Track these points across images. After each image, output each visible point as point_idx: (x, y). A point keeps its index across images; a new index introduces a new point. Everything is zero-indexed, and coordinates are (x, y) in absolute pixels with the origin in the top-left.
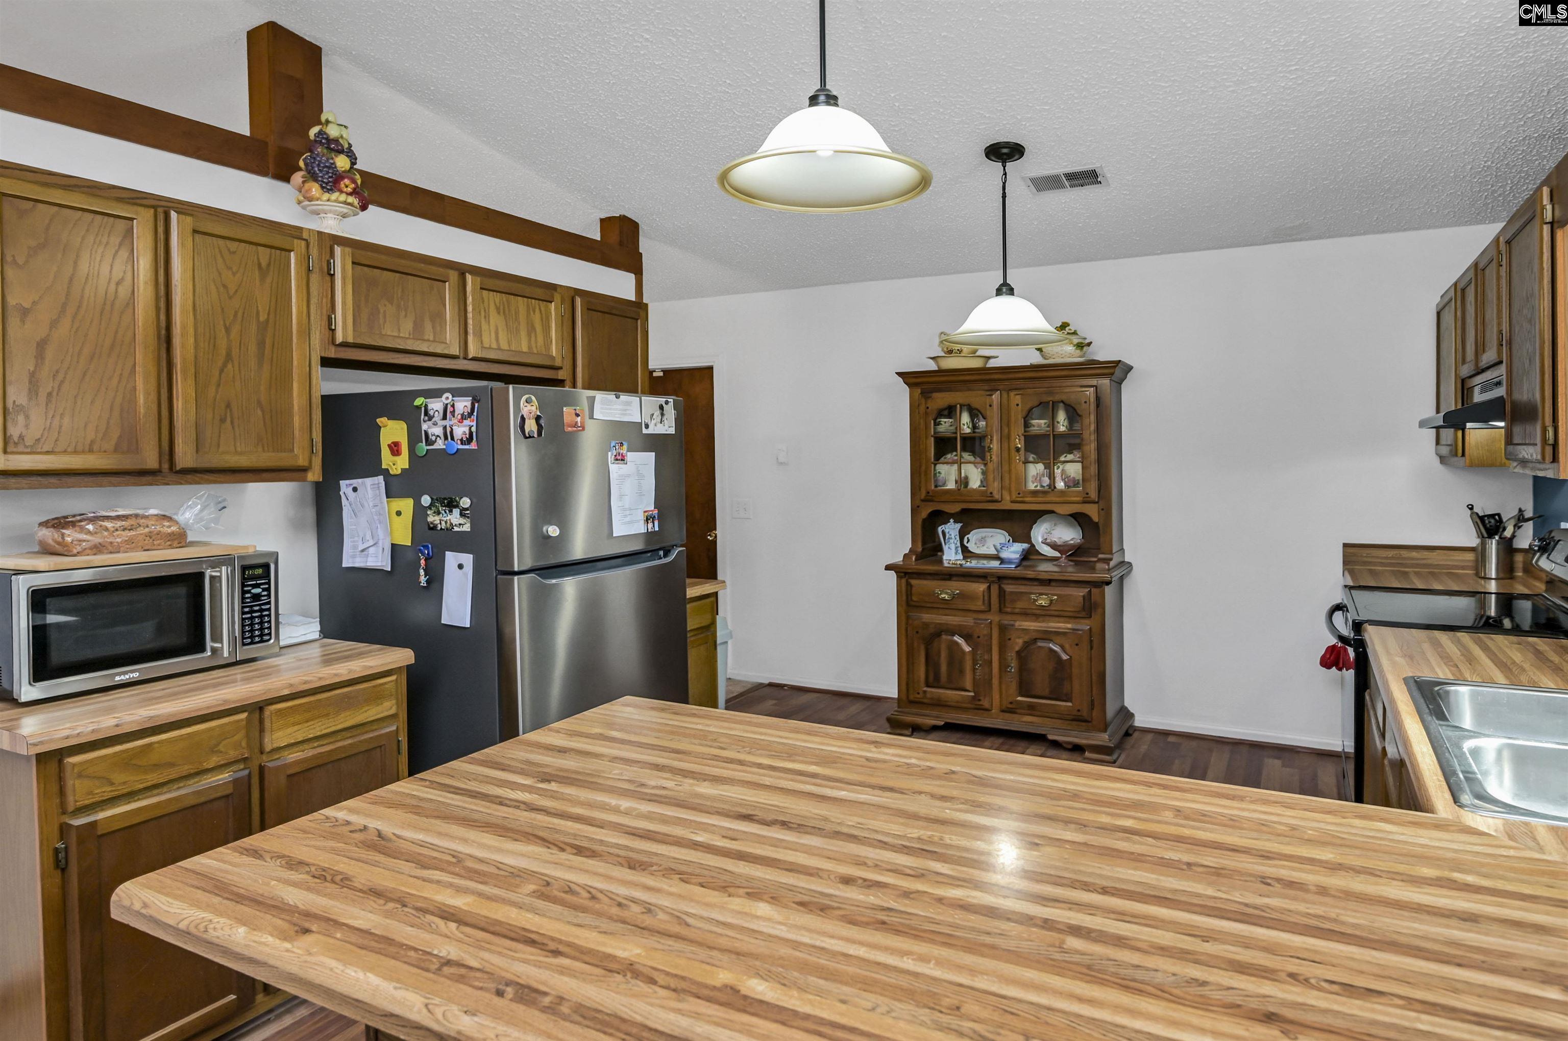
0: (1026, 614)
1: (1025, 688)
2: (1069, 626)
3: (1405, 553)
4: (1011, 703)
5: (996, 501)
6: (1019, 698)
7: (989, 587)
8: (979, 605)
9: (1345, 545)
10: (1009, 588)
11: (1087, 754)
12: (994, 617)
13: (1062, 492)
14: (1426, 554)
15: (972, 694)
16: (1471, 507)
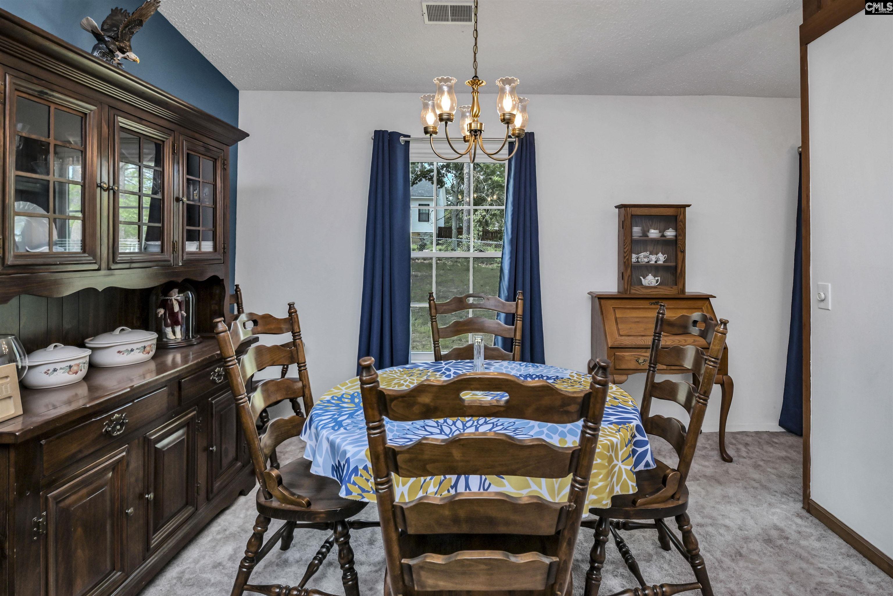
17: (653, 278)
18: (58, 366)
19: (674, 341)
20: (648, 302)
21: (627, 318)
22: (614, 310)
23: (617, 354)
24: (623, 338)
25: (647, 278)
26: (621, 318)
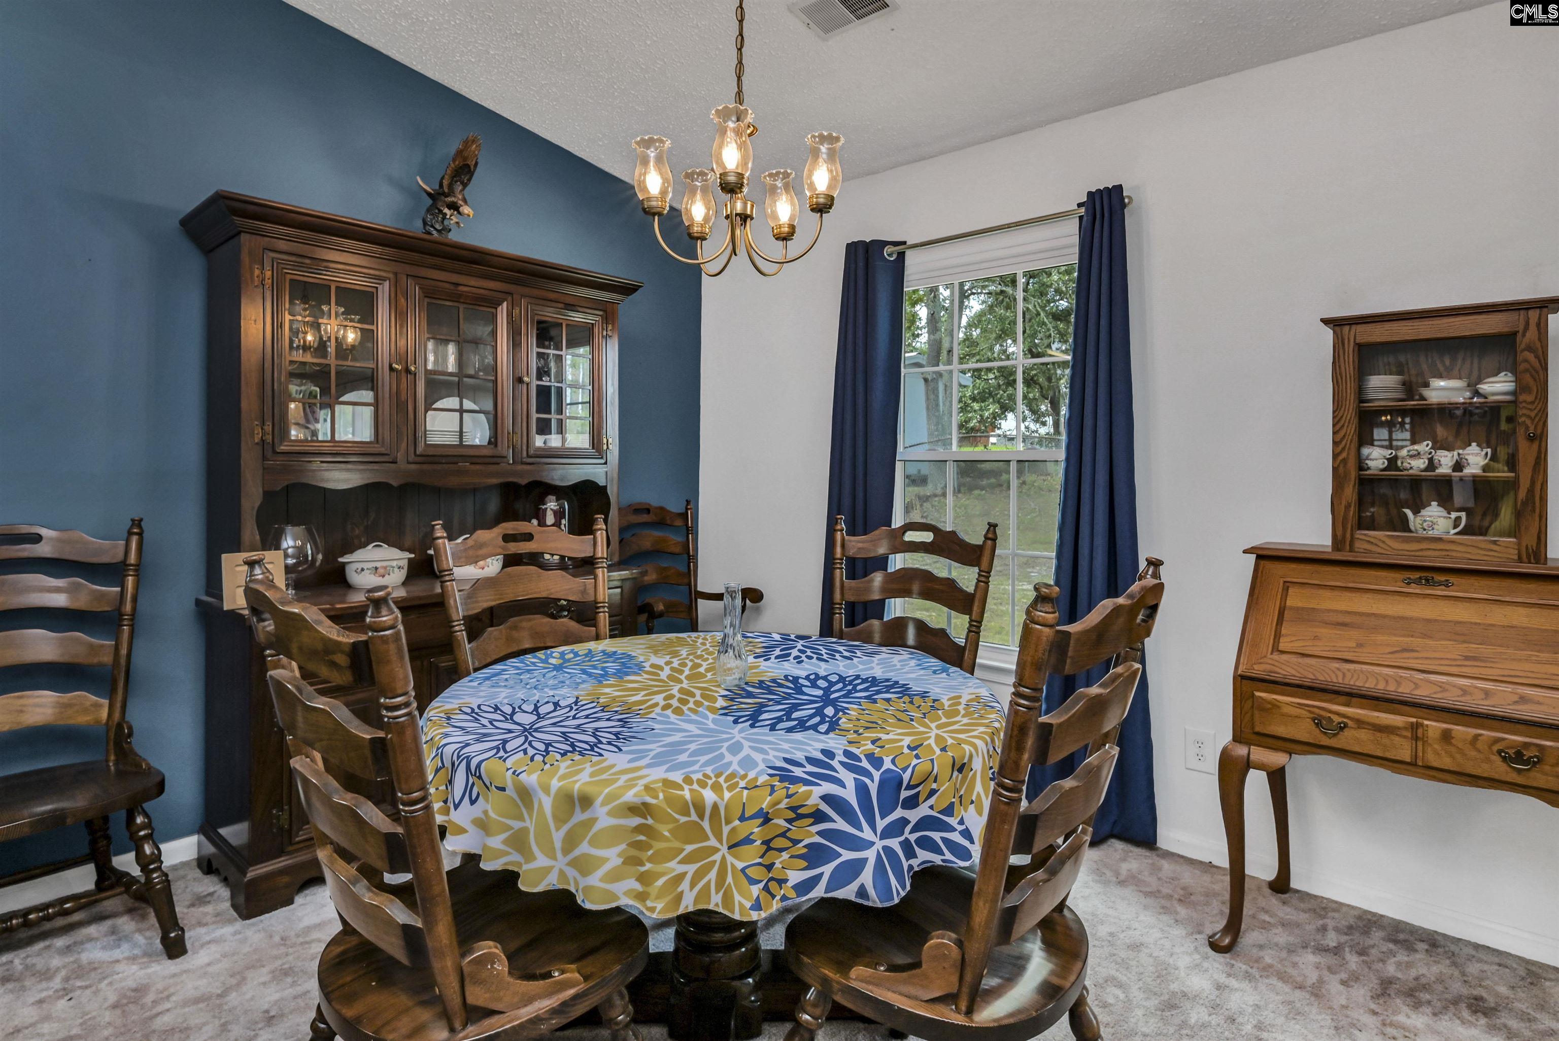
17: (1445, 514)
18: (365, 566)
19: (1444, 690)
20: (1399, 576)
21: (1318, 610)
22: (1286, 590)
23: (1257, 694)
24: (1285, 657)
25: (1424, 512)
26: (1297, 609)
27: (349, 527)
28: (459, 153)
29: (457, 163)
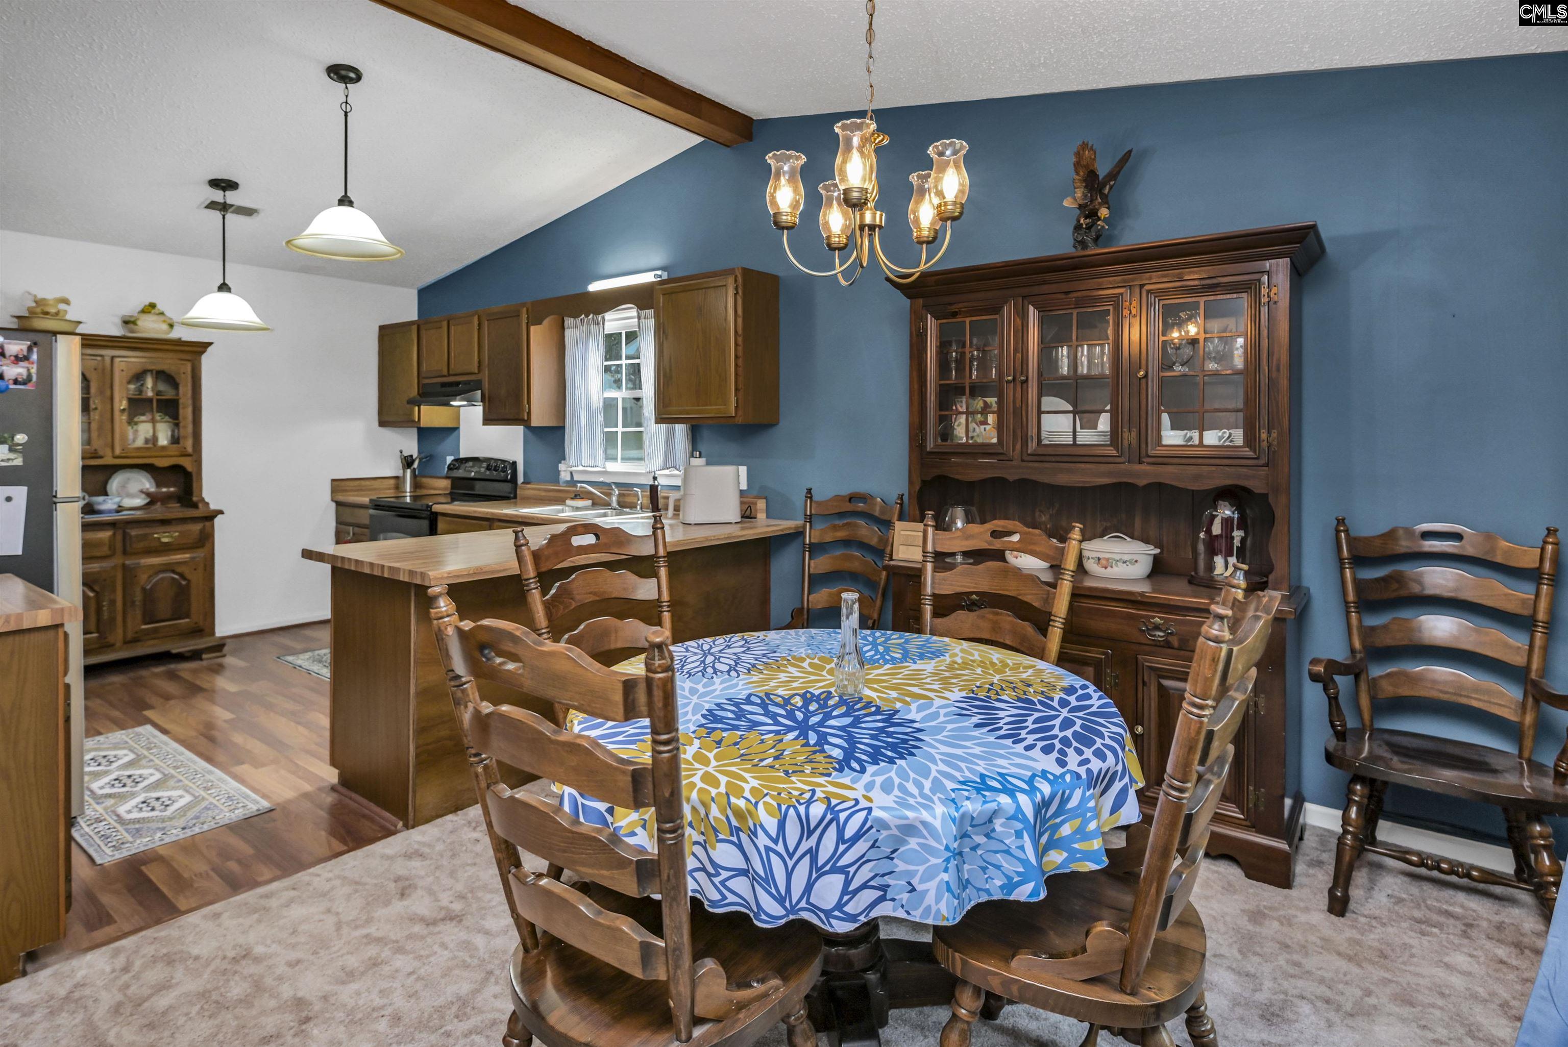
0: (149, 552)
1: (149, 617)
2: (188, 556)
3: (363, 483)
4: (136, 633)
5: (101, 457)
6: (144, 627)
7: (114, 534)
8: (105, 550)
9: (333, 480)
10: (134, 532)
11: (204, 656)
12: (118, 560)
13: (163, 448)
14: (372, 482)
15: (95, 635)
16: (401, 452)
27: (1037, 514)
28: (1077, 165)
29: (1082, 173)
